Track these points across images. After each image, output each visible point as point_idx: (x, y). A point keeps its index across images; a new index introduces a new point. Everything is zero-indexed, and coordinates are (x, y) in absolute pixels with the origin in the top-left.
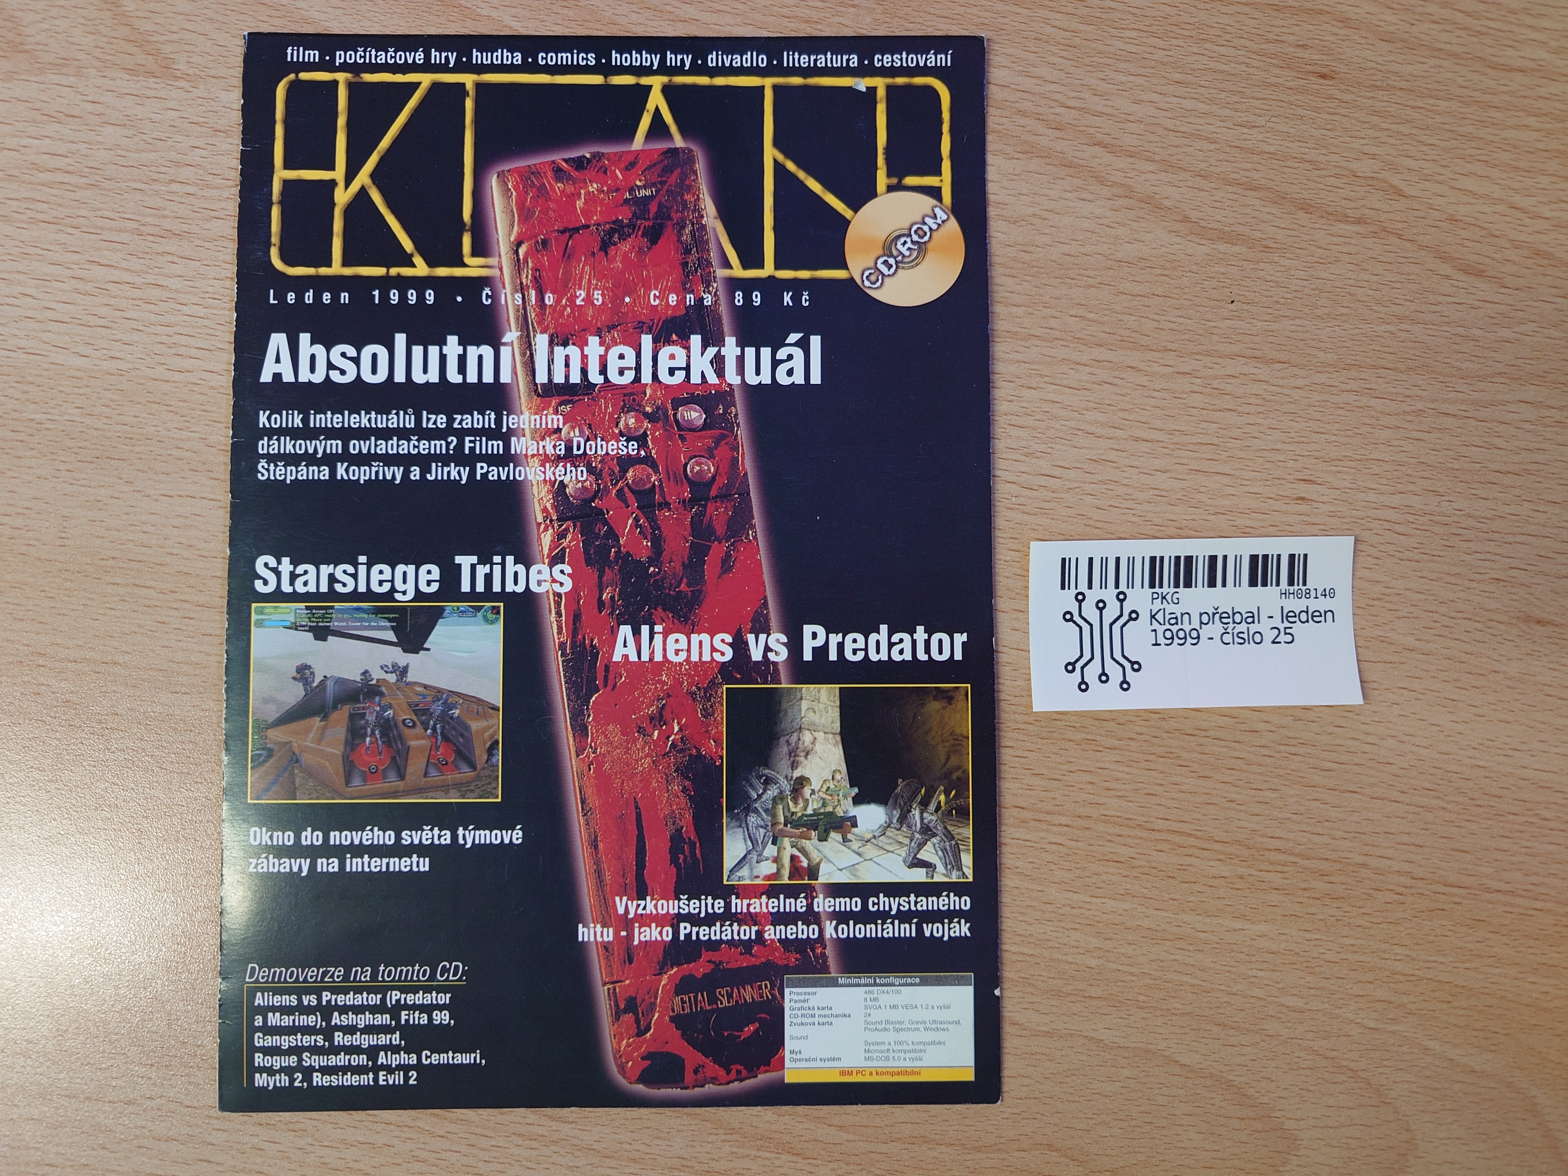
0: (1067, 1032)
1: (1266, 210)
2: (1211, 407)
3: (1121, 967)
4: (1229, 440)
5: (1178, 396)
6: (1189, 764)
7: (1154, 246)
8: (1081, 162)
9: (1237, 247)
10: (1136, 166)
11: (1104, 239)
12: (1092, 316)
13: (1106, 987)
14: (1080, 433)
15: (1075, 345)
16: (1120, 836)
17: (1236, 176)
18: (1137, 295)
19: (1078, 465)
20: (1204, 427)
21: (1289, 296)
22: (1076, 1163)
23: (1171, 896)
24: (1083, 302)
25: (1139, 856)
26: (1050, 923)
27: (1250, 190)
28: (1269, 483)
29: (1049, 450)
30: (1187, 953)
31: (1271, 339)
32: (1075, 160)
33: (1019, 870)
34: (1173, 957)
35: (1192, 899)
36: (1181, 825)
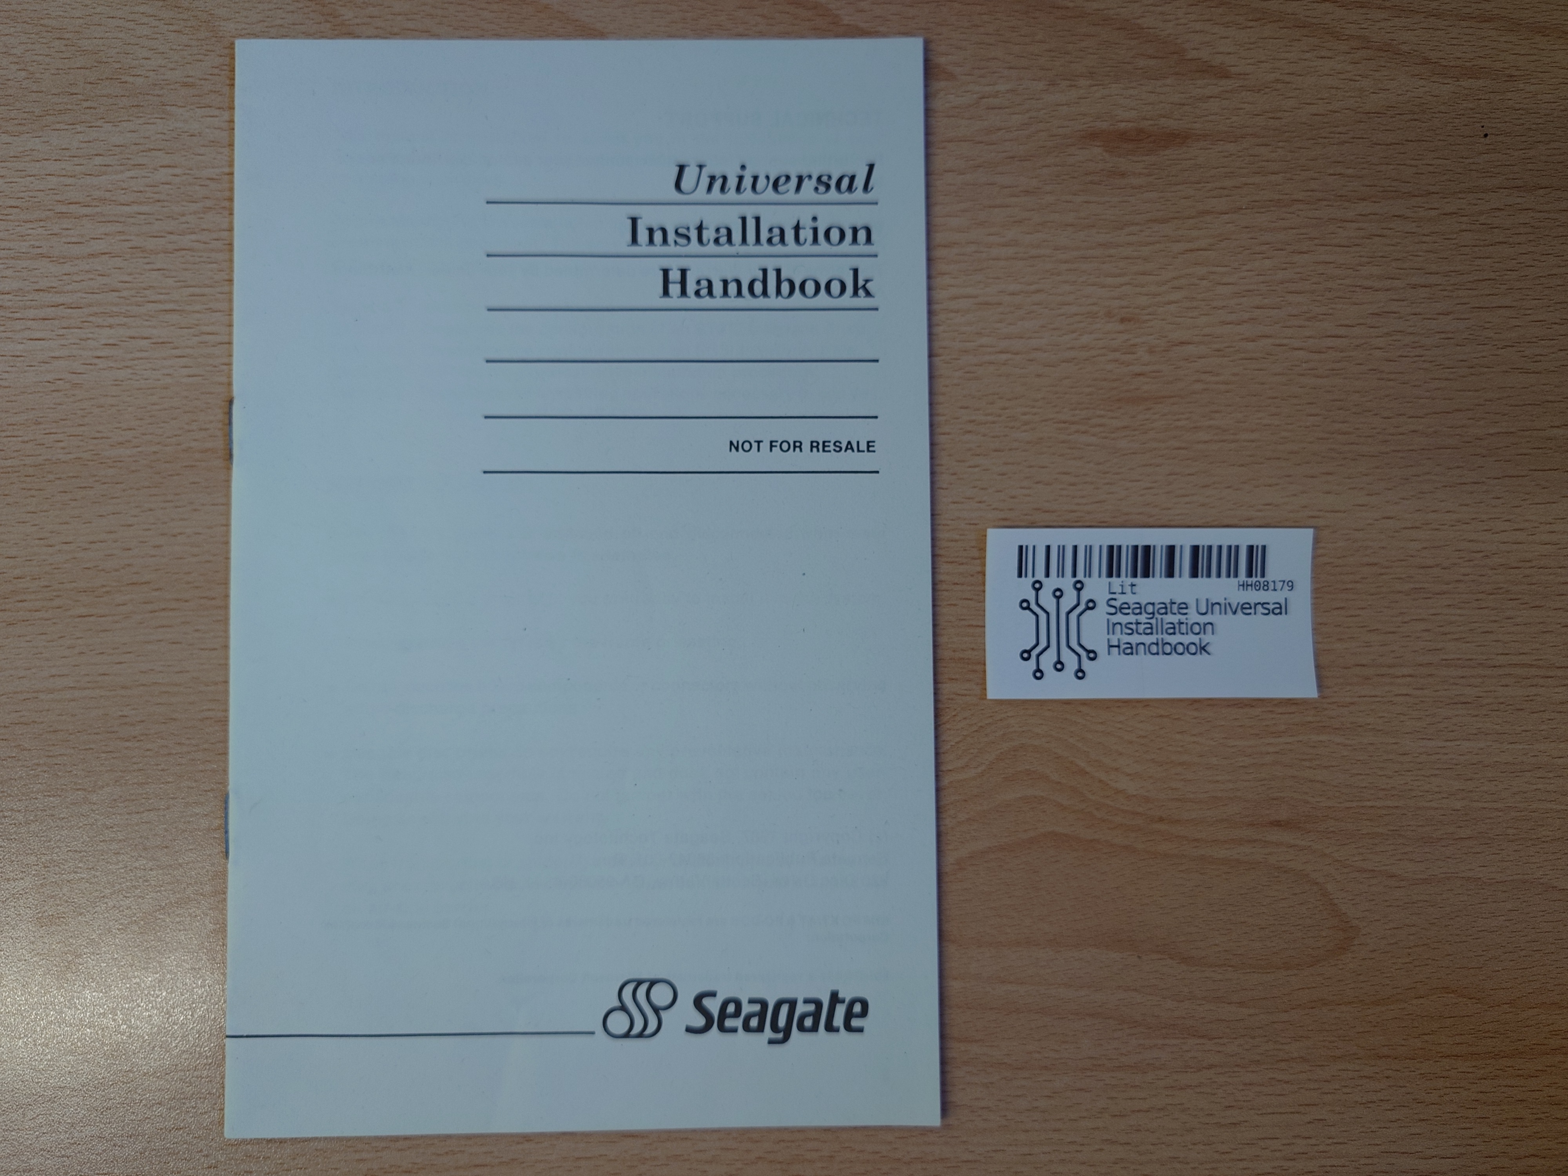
0: (1443, 876)
1: (1503, 39)
2: (1482, 243)
3: (1486, 805)
4: (1506, 272)
5: (1448, 237)
6: (1520, 596)
7: (1400, 92)
8: (1314, 21)
9: (1481, 81)
10: (1369, 16)
11: (1349, 94)
12: (1350, 171)
13: (1474, 827)
14: (1358, 289)
15: (1338, 203)
16: (1463, 677)
17: (1468, 10)
18: (1391, 144)
19: (1361, 321)
20: (1479, 263)
21: (1540, 121)
22: (1473, 1000)
23: (1523, 728)
24: (1339, 159)
25: (1484, 694)
26: (1410, 773)
27: (1485, 21)
28: (1551, 309)
29: (1331, 311)
30: (1548, 781)
31: (1530, 166)
32: (1308, 19)
33: (1370, 727)
34: (1535, 787)
35: (1544, 727)
36: (1521, 657)
